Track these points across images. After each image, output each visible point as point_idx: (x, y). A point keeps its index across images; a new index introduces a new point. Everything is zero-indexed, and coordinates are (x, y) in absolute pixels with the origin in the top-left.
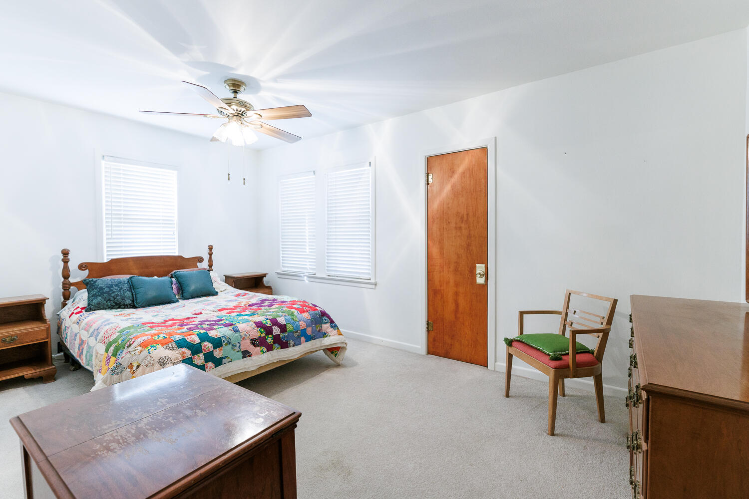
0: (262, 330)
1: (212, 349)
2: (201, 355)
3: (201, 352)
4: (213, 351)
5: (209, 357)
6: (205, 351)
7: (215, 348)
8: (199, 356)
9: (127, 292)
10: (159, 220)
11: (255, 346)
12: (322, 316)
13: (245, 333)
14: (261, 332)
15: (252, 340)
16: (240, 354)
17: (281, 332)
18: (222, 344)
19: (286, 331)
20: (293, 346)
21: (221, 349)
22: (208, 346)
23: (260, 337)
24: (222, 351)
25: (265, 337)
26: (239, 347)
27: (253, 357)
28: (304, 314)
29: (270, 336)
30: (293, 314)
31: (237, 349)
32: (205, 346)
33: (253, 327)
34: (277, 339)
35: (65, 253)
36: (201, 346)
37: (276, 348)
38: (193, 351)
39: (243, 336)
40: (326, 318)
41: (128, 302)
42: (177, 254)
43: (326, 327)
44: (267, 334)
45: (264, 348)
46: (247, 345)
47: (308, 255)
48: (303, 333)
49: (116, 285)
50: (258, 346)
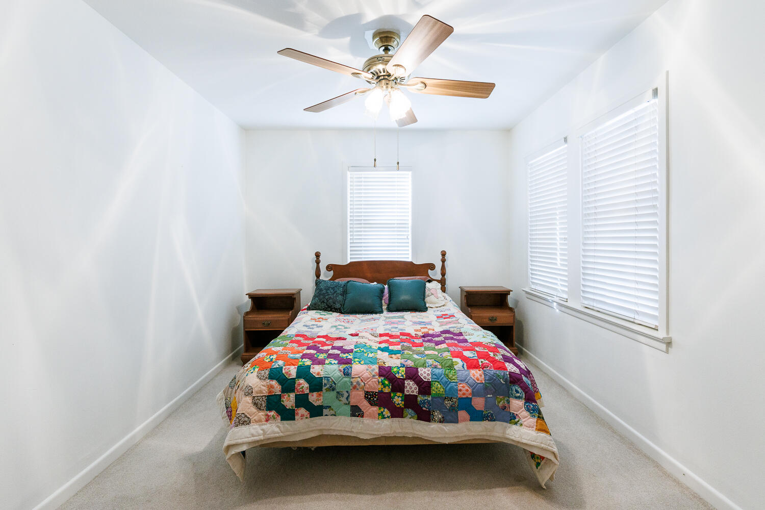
0: (387, 382)
1: (307, 391)
2: (292, 395)
3: (293, 391)
4: (307, 394)
5: (302, 401)
6: (298, 392)
7: (312, 390)
8: (289, 396)
9: (340, 296)
10: (394, 224)
11: (371, 405)
12: (511, 382)
13: (359, 379)
14: (383, 384)
15: (367, 393)
16: (348, 408)
17: (420, 392)
18: (322, 388)
19: (429, 393)
20: (440, 422)
21: (320, 395)
22: (303, 385)
23: (381, 392)
24: (321, 398)
25: (389, 393)
26: (347, 399)
27: (366, 420)
28: (473, 372)
29: (398, 394)
30: (451, 367)
31: (344, 399)
32: (300, 384)
33: (373, 373)
34: (410, 401)
35: (318, 255)
36: (295, 383)
37: (410, 416)
38: (284, 386)
39: (355, 384)
40: (519, 390)
41: (338, 306)
42: (410, 260)
43: (517, 405)
44: (394, 390)
45: (386, 410)
46: (358, 398)
47: (559, 270)
48: (465, 404)
49: (332, 288)
50: (375, 405)
